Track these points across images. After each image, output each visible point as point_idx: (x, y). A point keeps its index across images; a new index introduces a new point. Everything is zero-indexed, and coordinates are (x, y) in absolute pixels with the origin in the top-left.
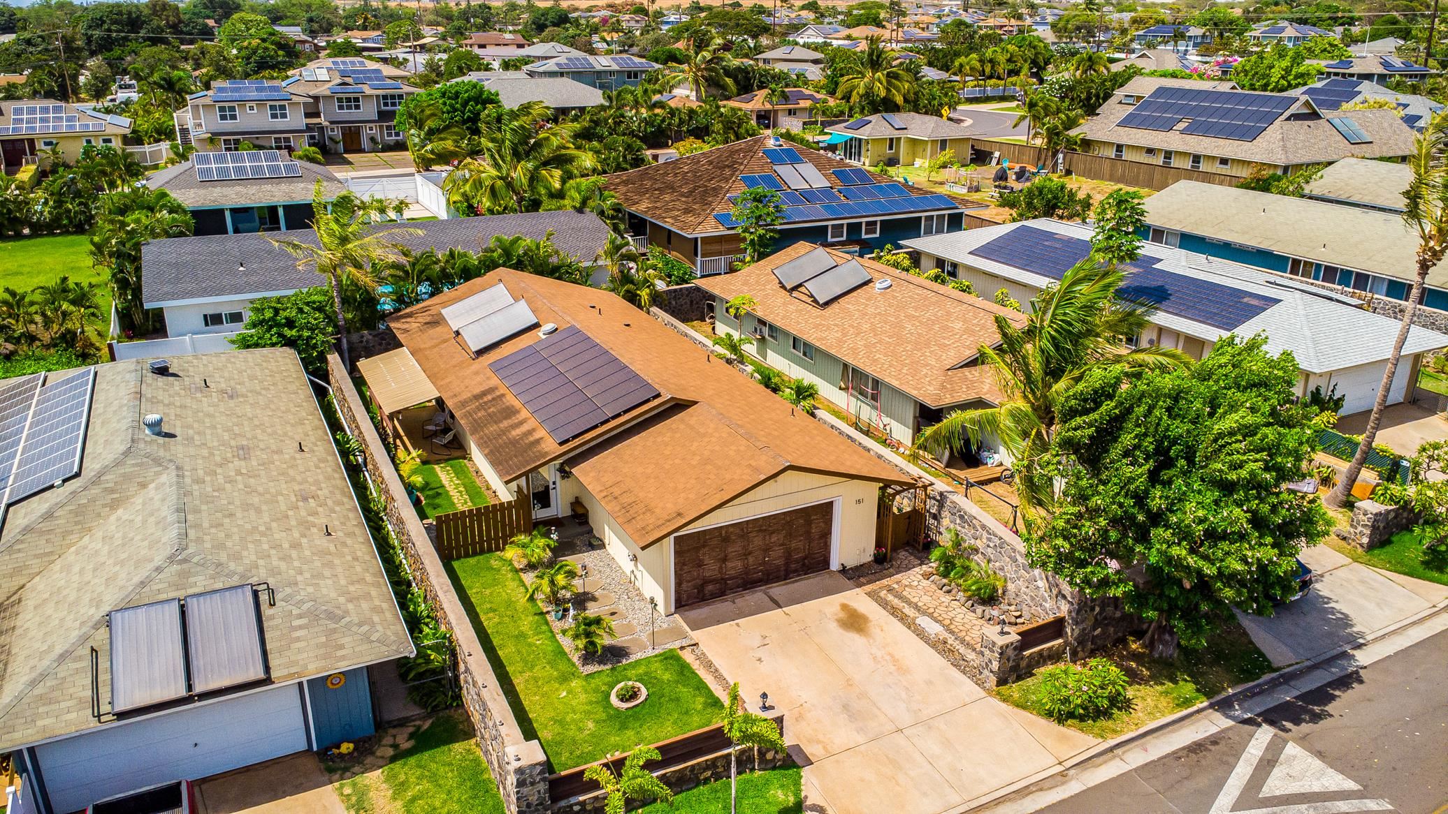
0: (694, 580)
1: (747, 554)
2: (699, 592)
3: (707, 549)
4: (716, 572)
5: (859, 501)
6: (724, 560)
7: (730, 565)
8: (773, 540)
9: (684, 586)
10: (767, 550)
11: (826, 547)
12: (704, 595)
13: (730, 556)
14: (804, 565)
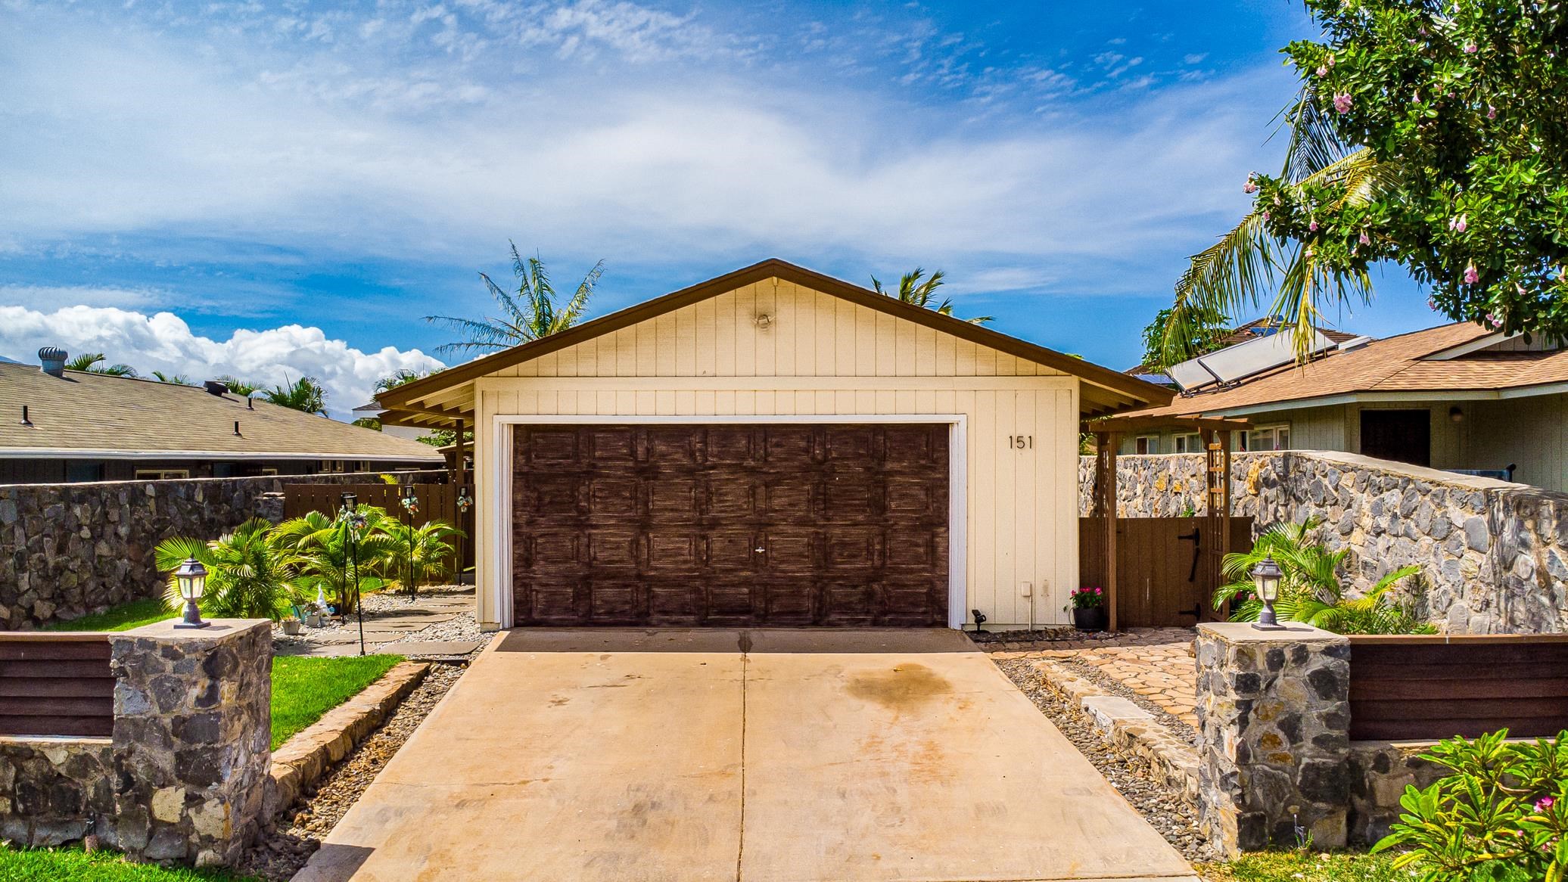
0: (567, 559)
1: (703, 527)
2: (577, 597)
3: (596, 484)
4: (623, 553)
5: (1019, 442)
6: (644, 525)
7: (659, 543)
8: (777, 503)
9: (539, 568)
10: (761, 526)
11: (935, 556)
12: (591, 609)
13: (659, 518)
14: (869, 595)
